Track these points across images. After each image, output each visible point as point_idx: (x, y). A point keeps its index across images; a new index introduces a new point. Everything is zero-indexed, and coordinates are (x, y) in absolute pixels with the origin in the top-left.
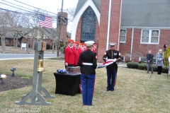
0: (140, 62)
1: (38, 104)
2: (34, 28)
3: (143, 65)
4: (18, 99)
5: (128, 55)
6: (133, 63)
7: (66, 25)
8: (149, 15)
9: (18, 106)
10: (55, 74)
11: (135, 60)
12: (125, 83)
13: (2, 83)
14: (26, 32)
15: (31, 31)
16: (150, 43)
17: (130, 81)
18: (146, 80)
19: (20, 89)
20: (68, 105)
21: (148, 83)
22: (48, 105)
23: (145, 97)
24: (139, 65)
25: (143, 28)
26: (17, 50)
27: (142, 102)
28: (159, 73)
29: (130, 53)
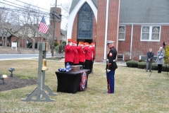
0: (140, 61)
1: (43, 101)
2: (25, 25)
3: (143, 63)
4: (22, 97)
5: (128, 53)
6: (132, 61)
7: (60, 22)
8: (149, 10)
9: (25, 103)
10: (56, 73)
11: (135, 59)
12: (124, 82)
13: (4, 83)
14: (17, 30)
15: (22, 28)
16: (150, 40)
17: (129, 79)
18: (145, 79)
19: (22, 89)
20: (71, 101)
21: (147, 81)
22: (52, 101)
23: (143, 93)
24: (139, 63)
25: (143, 24)
26: (7, 49)
27: (140, 98)
28: (160, 72)
29: (129, 51)
